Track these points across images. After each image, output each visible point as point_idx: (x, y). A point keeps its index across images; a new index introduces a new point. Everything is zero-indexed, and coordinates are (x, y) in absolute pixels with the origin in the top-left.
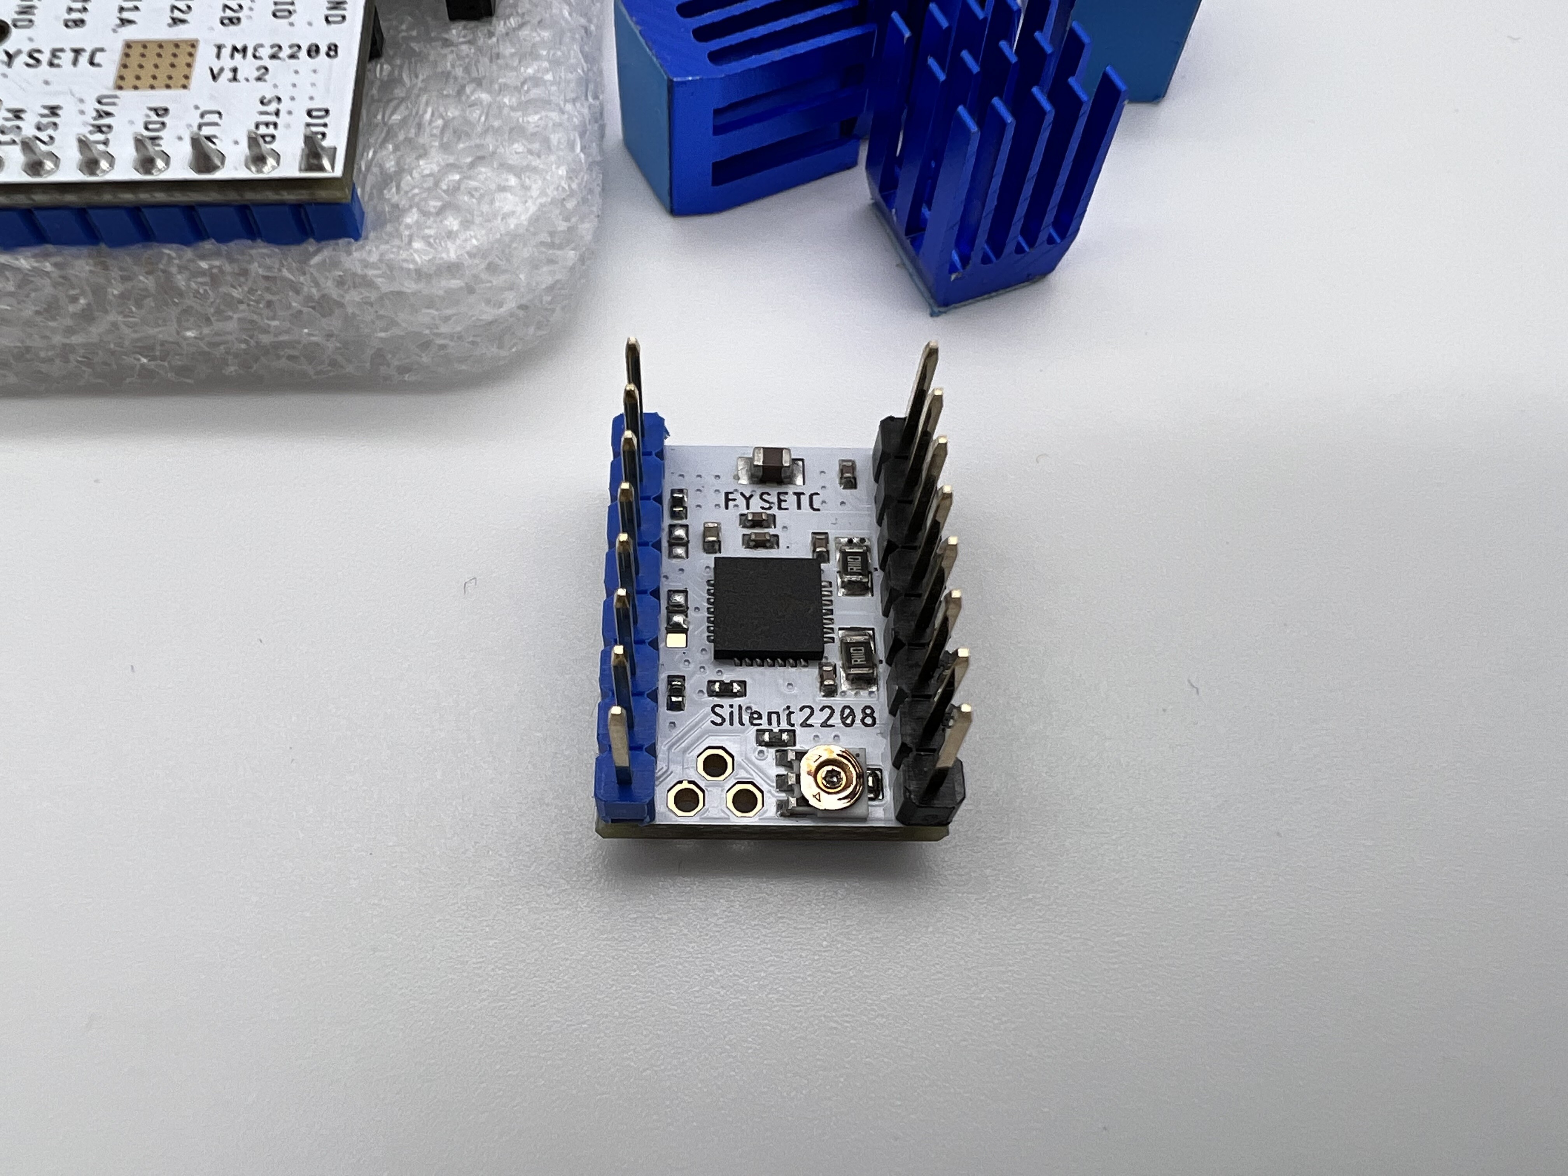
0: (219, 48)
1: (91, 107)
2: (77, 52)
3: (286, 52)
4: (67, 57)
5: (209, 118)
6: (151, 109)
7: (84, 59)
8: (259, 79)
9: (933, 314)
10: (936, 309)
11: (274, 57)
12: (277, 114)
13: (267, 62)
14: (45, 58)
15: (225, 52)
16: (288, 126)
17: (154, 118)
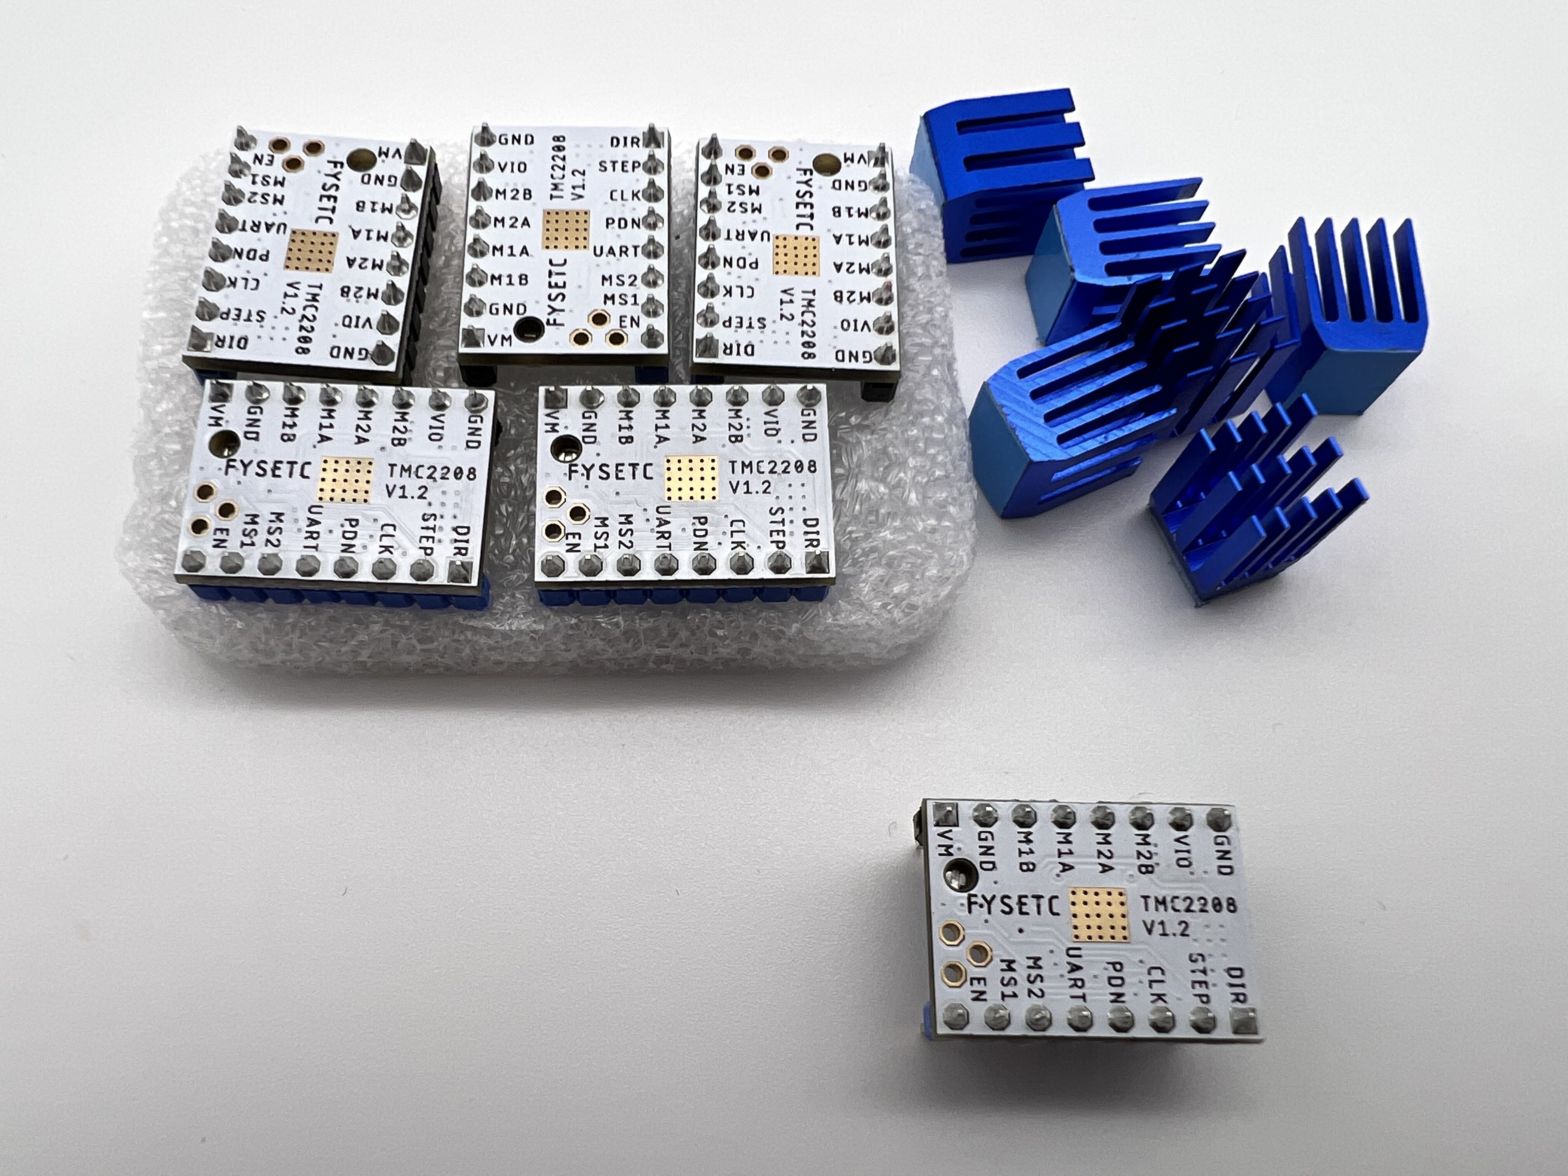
0: (733, 462)
1: (653, 514)
2: (634, 466)
3: (780, 468)
4: (627, 471)
5: (738, 526)
6: (694, 518)
7: (640, 471)
8: (765, 492)
9: (1197, 606)
10: (1200, 603)
11: (772, 472)
12: (783, 521)
13: (767, 476)
14: (612, 470)
15: (738, 466)
16: (792, 533)
17: (699, 526)
